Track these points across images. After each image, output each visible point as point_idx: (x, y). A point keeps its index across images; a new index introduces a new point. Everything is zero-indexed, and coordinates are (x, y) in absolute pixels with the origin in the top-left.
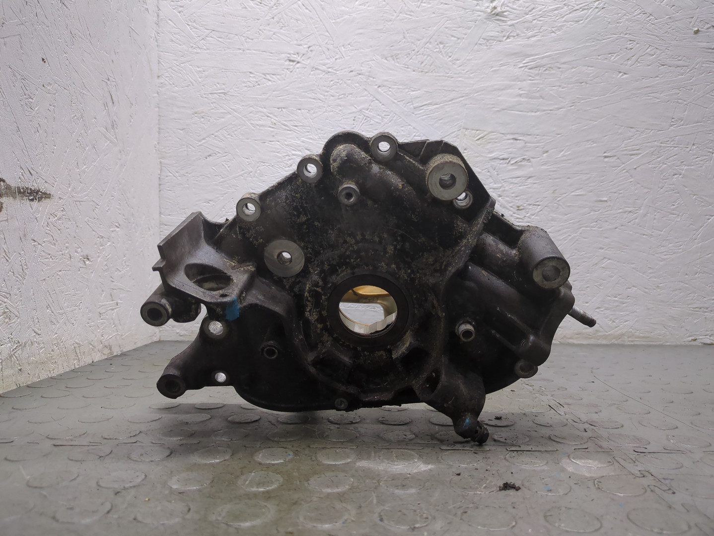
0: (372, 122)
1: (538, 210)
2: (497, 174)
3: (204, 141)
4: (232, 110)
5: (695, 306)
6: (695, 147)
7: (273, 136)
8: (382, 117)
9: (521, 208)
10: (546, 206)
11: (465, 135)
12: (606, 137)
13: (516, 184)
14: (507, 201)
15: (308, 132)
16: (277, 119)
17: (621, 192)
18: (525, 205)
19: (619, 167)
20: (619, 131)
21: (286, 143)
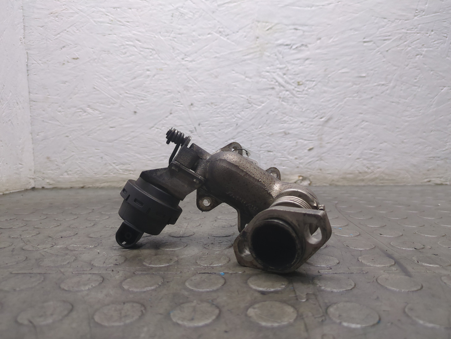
0: (186, 17)
1: (313, 85)
2: (283, 58)
3: (59, 36)
4: (78, 10)
5: (431, 156)
6: (433, 33)
7: (111, 30)
8: (194, 14)
9: (301, 83)
10: (320, 82)
11: (257, 26)
12: (365, 27)
13: (296, 64)
14: (290, 79)
15: (137, 26)
16: (113, 16)
17: (376, 69)
18: (304, 81)
19: (375, 49)
20: (376, 21)
21: (121, 35)
